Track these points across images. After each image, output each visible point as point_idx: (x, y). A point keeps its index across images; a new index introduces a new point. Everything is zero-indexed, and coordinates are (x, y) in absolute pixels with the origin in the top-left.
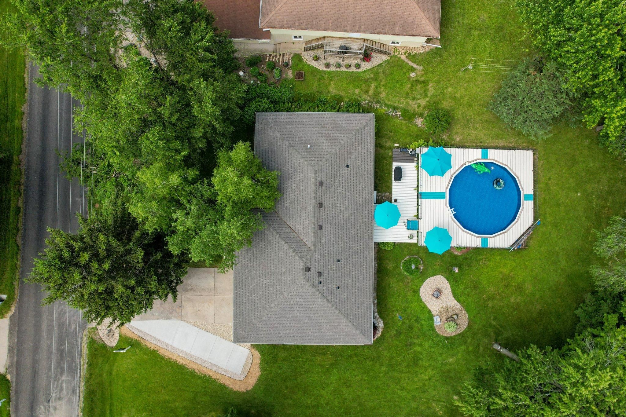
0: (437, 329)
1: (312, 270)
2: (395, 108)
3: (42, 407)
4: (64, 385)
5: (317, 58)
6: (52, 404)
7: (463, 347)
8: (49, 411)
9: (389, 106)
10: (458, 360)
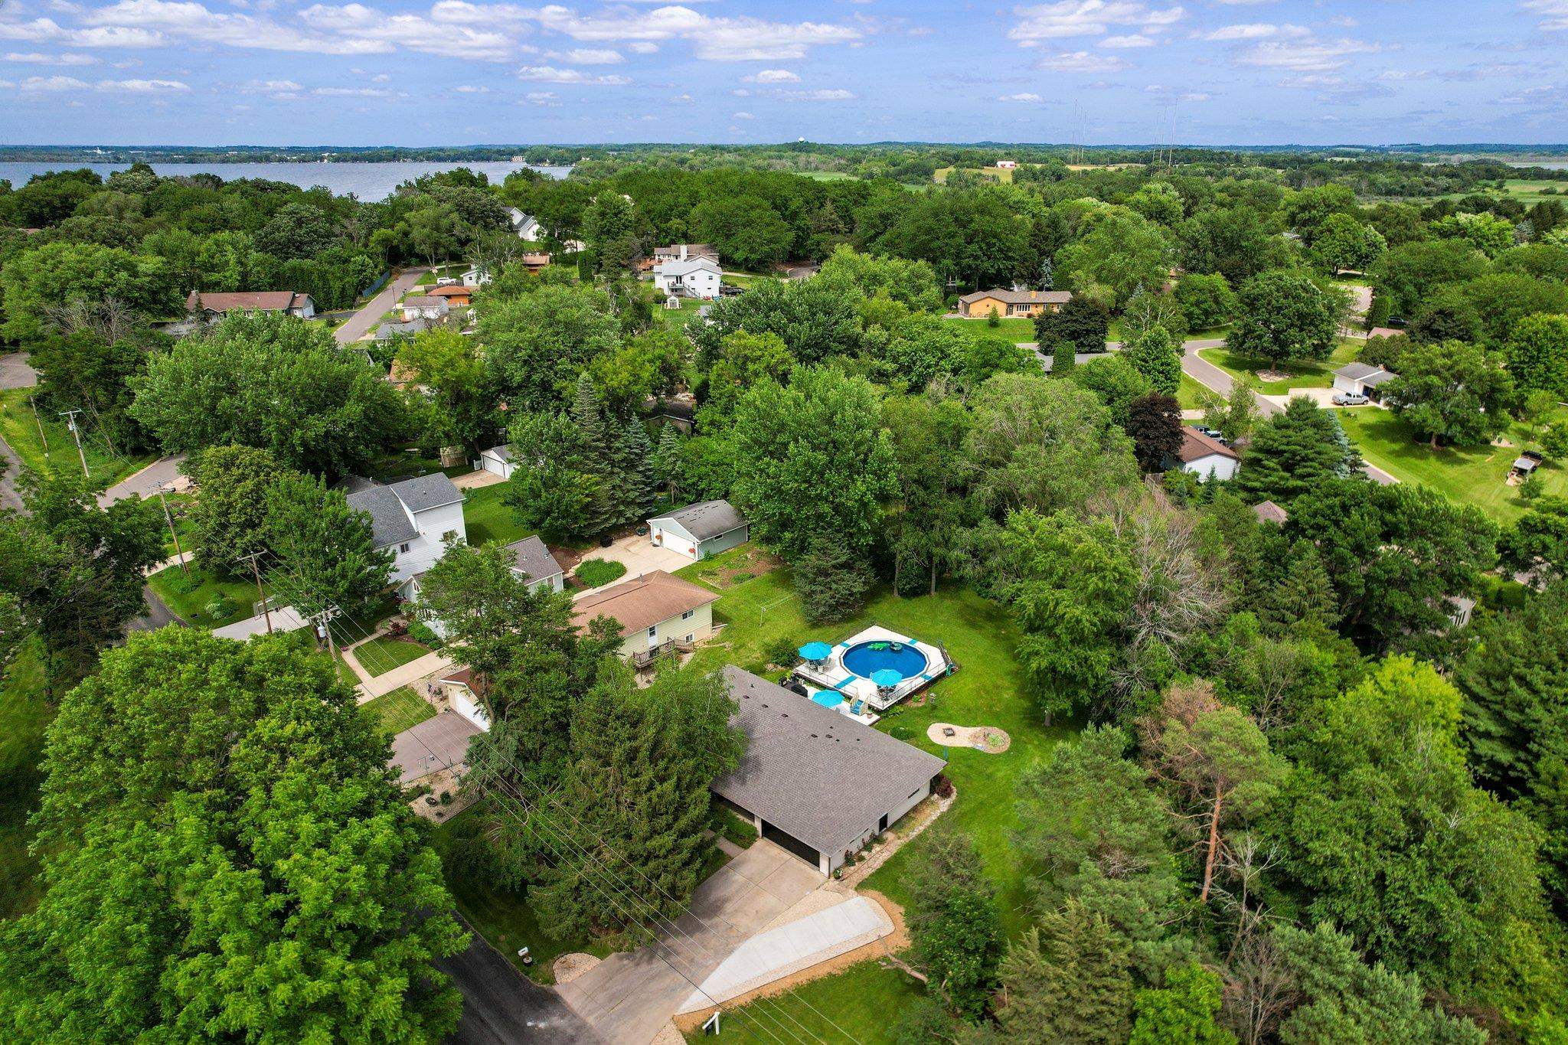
0: (991, 752)
1: (818, 736)
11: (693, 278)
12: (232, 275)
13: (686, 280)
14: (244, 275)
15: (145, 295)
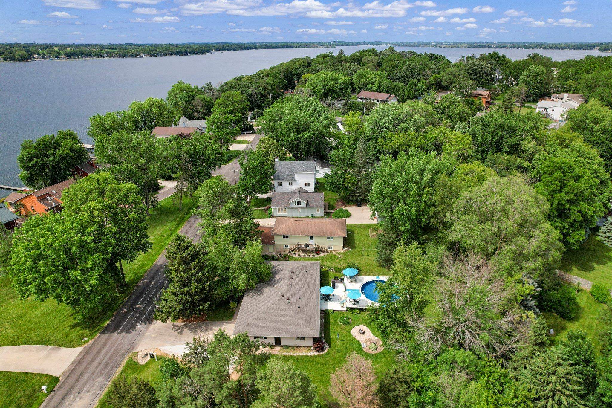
0: (364, 350)
1: (285, 297)
2: (331, 268)
3: (72, 397)
4: (97, 383)
5: (295, 254)
6: (81, 395)
7: (384, 359)
8: (75, 399)
9: (329, 267)
10: (381, 366)
11: (553, 110)
12: (376, 85)
13: (549, 111)
14: (380, 86)
15: (337, 89)
